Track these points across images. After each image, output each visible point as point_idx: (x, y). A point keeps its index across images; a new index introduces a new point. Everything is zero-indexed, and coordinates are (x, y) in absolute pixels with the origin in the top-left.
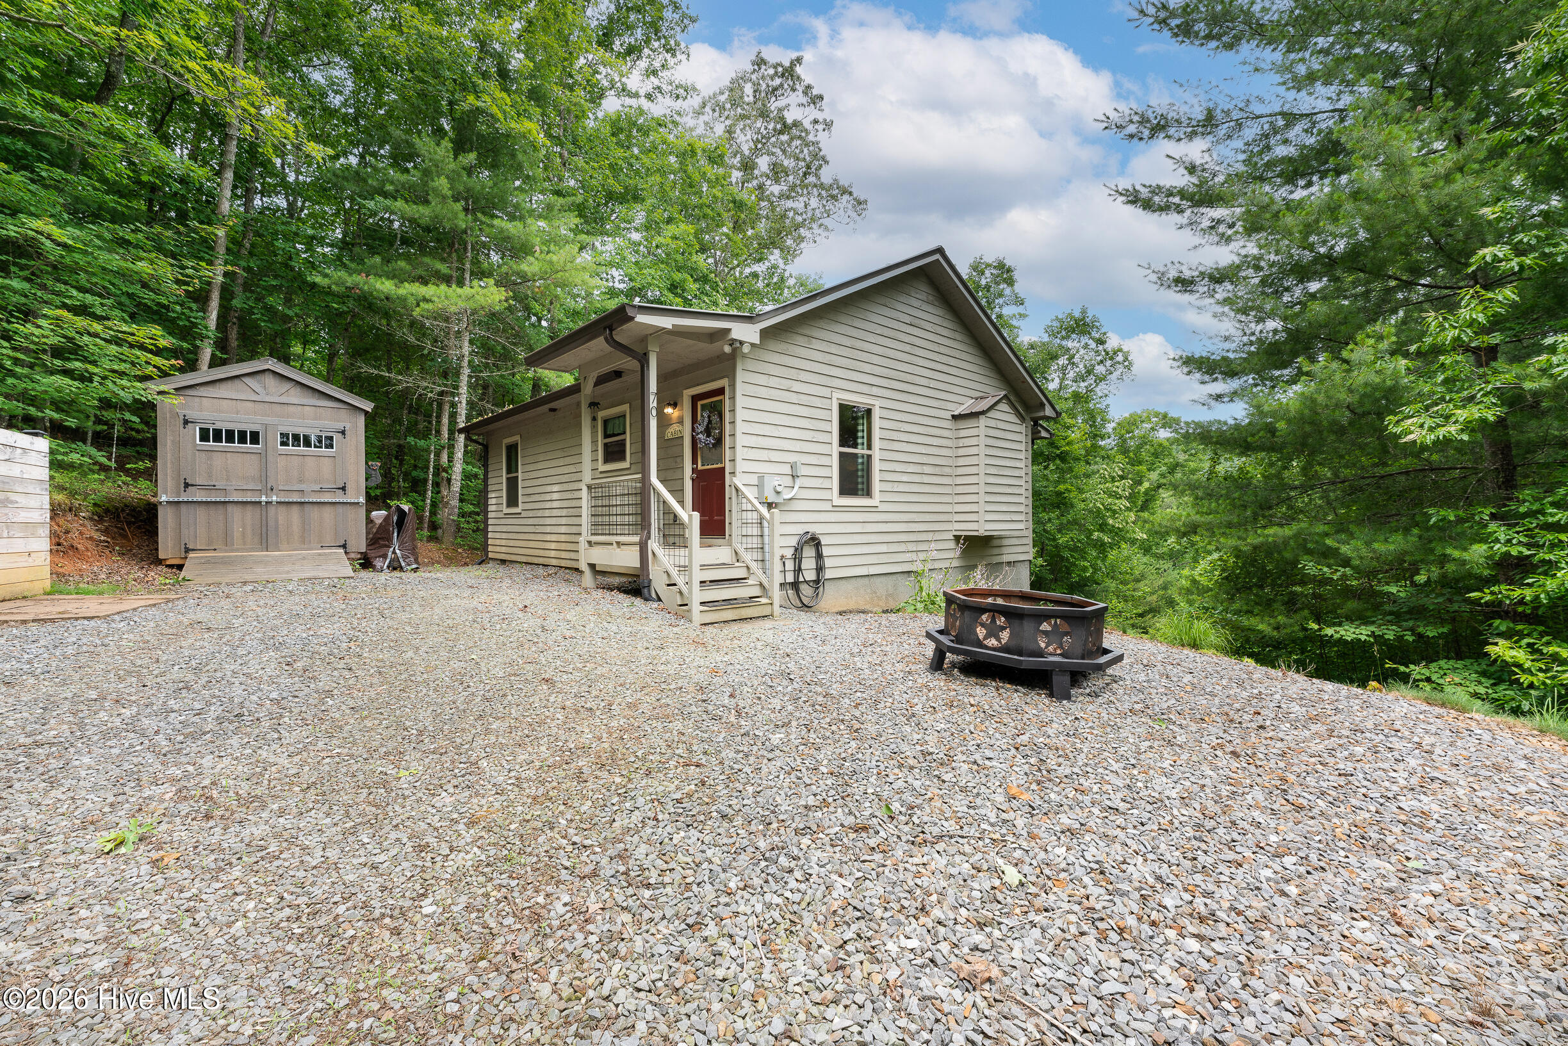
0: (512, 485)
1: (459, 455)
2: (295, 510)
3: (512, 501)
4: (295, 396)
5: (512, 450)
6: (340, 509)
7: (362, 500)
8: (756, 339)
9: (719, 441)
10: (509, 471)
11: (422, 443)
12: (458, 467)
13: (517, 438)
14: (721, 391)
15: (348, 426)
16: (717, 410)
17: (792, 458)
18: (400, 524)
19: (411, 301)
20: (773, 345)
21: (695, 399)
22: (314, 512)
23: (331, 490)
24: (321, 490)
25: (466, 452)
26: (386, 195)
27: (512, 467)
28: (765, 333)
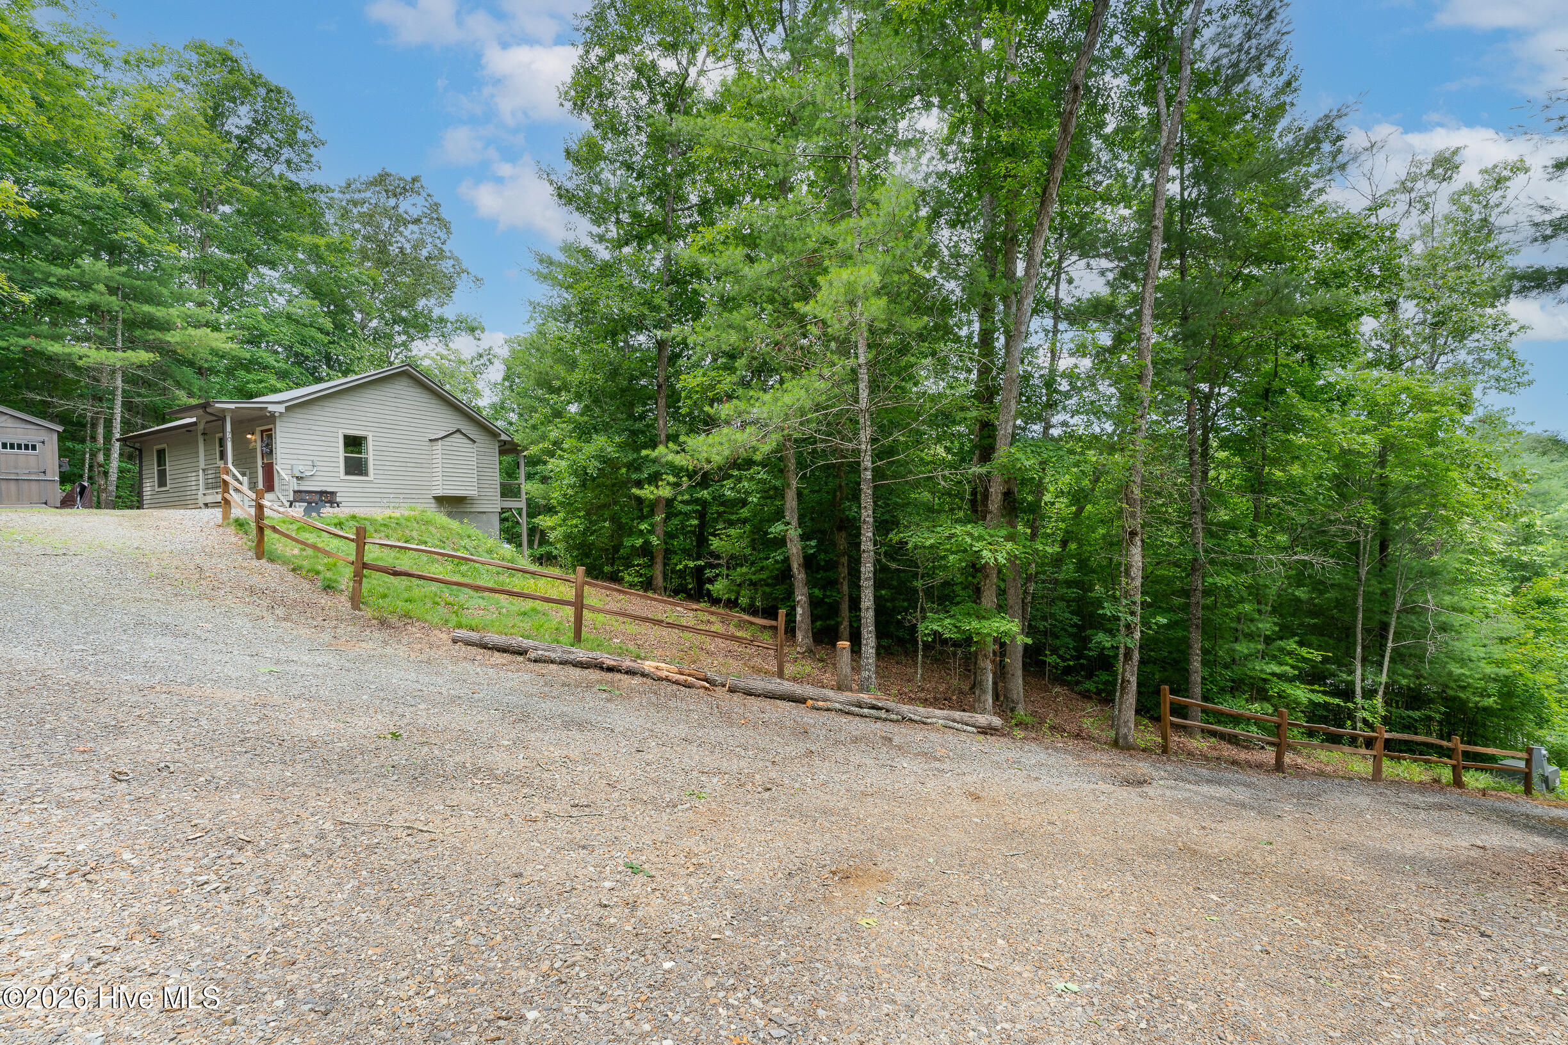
0: (162, 475)
1: (115, 454)
2: (12, 484)
3: (162, 482)
4: (10, 423)
5: (161, 455)
6: (42, 483)
7: (57, 478)
8: (283, 410)
9: (271, 451)
10: (159, 465)
11: (78, 447)
12: (115, 464)
13: (164, 446)
14: (270, 430)
15: (46, 439)
16: (270, 437)
17: (311, 458)
18: (82, 493)
19: (75, 358)
20: (290, 414)
21: (262, 432)
22: (25, 485)
23: (35, 473)
24: (30, 473)
25: (121, 455)
26: (51, 285)
27: (161, 461)
28: (287, 408)
